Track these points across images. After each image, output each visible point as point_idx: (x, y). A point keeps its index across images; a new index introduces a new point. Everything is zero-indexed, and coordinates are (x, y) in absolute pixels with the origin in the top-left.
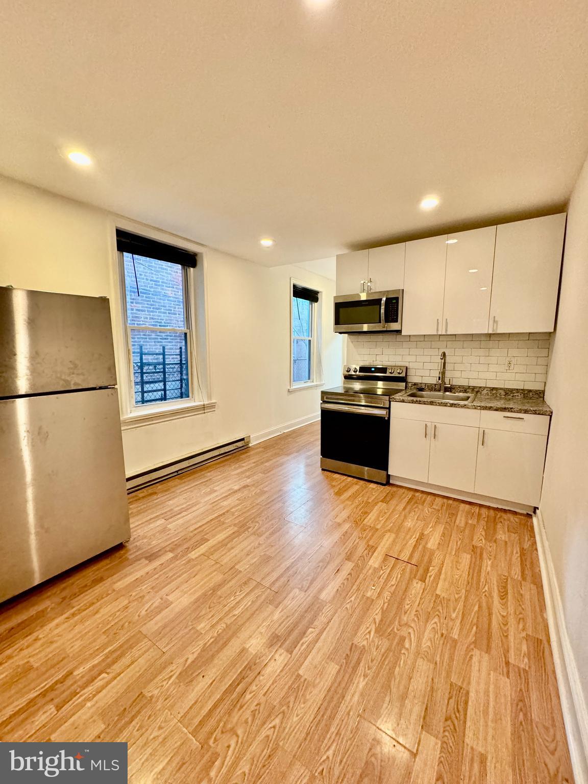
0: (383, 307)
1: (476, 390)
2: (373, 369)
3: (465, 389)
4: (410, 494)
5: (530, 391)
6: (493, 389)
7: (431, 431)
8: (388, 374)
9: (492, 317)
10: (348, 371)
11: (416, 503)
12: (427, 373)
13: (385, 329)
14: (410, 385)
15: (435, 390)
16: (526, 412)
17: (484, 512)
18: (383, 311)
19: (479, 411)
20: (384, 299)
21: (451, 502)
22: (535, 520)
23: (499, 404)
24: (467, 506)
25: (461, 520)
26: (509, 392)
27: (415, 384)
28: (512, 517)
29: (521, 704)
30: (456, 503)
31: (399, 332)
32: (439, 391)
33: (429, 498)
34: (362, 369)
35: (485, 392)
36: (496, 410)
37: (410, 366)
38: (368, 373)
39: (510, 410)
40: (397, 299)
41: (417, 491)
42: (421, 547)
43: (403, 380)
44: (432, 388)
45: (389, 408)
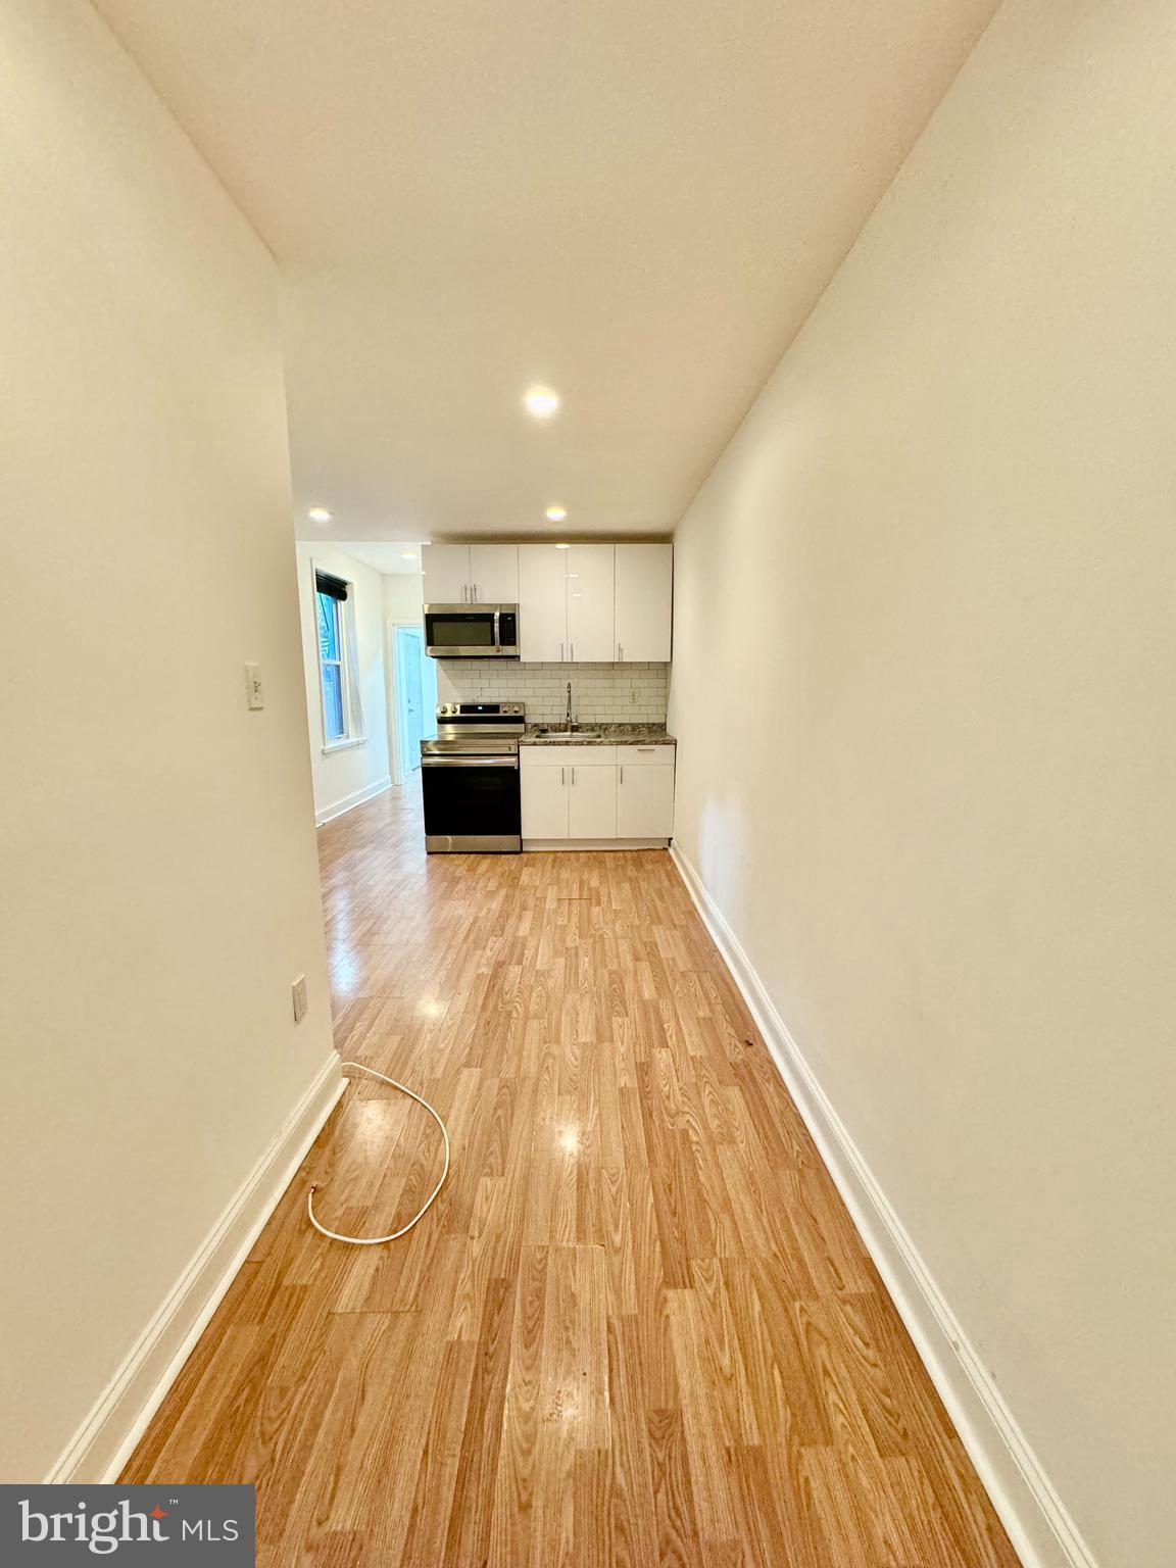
0: (497, 625)
1: (603, 728)
2: (480, 708)
3: (592, 727)
4: (552, 856)
5: (654, 724)
6: (620, 725)
7: (568, 777)
8: (501, 714)
9: (617, 645)
10: (443, 712)
11: (561, 861)
12: (548, 710)
13: (500, 654)
14: (530, 726)
15: (560, 731)
16: (656, 743)
17: (628, 855)
18: (497, 629)
19: (614, 747)
20: (497, 614)
21: (595, 854)
22: (671, 851)
23: (630, 739)
24: (612, 854)
25: (610, 864)
26: (635, 727)
27: (536, 725)
28: (652, 853)
29: (686, 937)
30: (600, 854)
31: (516, 658)
32: (565, 731)
33: (572, 855)
34: (464, 708)
35: (613, 728)
36: (631, 744)
37: (528, 702)
38: (471, 714)
39: (642, 743)
40: (513, 616)
41: (558, 852)
42: (585, 888)
43: (520, 720)
44: (557, 728)
45: (518, 755)
